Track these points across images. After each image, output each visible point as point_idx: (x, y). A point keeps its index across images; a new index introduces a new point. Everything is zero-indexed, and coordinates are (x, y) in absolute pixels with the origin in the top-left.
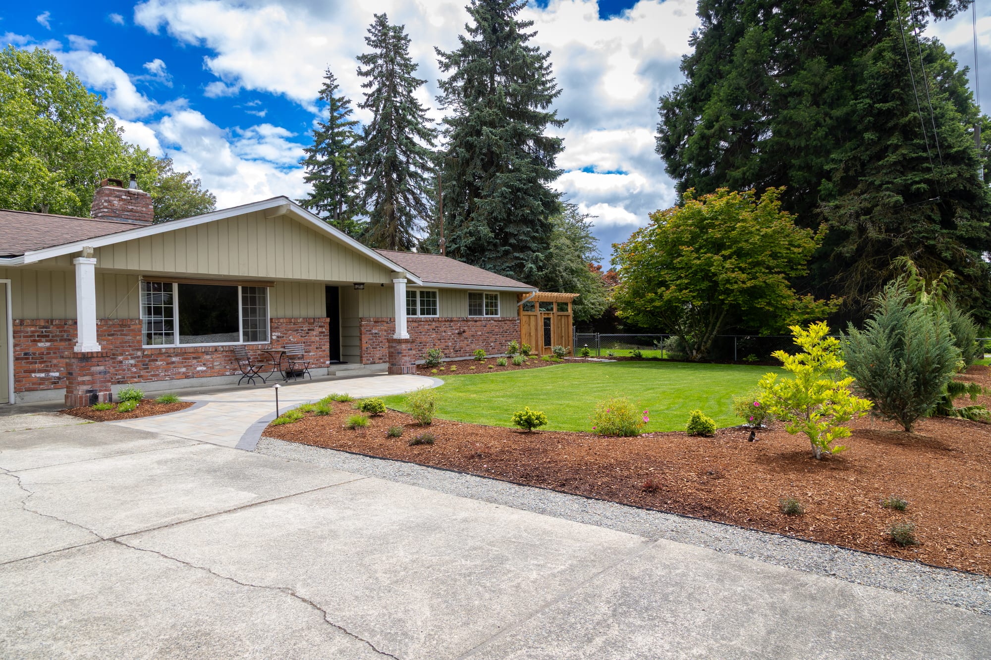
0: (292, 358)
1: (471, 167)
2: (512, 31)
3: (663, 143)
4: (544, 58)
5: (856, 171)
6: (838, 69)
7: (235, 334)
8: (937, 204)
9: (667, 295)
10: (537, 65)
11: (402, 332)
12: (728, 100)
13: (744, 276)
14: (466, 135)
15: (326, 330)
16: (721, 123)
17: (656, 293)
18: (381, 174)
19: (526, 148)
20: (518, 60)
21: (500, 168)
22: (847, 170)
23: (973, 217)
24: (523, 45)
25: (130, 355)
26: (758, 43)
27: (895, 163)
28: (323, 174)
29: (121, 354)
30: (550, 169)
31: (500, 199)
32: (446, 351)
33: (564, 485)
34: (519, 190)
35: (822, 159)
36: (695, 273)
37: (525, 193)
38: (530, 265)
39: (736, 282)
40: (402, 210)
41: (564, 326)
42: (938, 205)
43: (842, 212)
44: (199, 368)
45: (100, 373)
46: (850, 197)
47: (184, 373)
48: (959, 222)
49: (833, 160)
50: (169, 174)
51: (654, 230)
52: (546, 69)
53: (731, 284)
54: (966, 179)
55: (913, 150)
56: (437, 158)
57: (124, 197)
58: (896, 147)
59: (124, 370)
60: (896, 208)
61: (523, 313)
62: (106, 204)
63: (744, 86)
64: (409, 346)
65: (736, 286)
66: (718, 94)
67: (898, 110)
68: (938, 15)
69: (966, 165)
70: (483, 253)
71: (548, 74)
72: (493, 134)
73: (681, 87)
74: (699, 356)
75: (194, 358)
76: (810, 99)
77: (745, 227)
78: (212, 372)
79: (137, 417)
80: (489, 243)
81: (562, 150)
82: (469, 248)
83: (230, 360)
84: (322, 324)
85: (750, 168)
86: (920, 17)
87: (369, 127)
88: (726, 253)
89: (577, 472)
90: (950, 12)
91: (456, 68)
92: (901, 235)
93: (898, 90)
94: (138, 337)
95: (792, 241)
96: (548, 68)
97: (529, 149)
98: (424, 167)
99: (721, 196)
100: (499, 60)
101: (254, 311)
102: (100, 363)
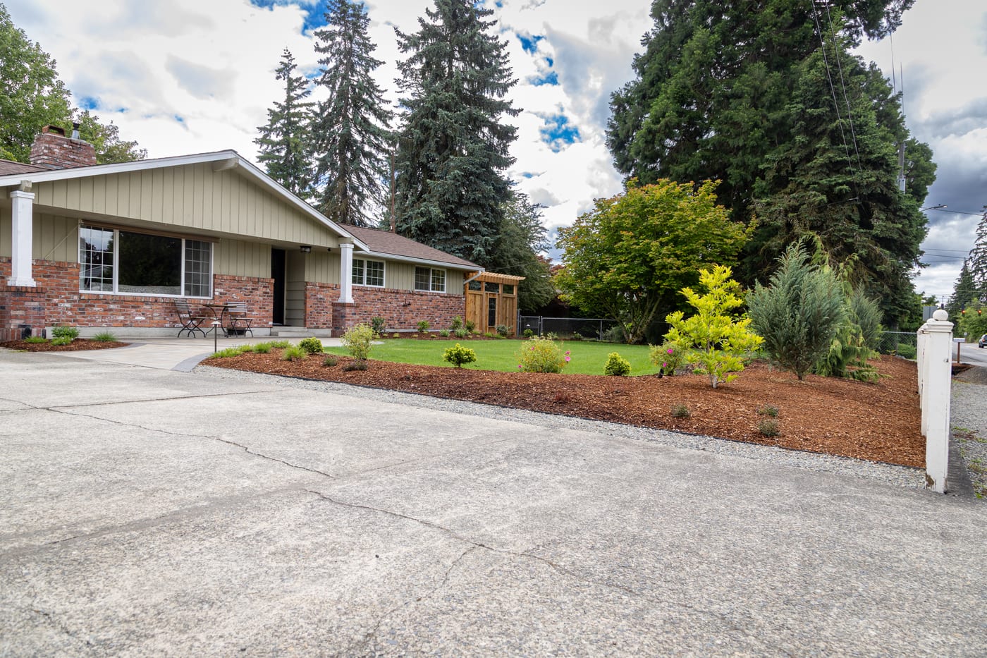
0: (235, 315)
1: (425, 148)
2: (472, 18)
3: (613, 138)
4: (502, 47)
5: (787, 171)
6: (777, 75)
7: (176, 288)
8: (857, 206)
9: (607, 277)
10: (495, 53)
11: (347, 297)
12: (675, 98)
13: (679, 262)
14: (422, 117)
15: (270, 290)
16: (667, 119)
17: (597, 277)
18: (335, 151)
19: (481, 135)
20: (477, 46)
21: (453, 152)
22: (778, 170)
23: (888, 219)
24: (482, 33)
25: (66, 298)
26: (704, 45)
27: (822, 166)
28: (277, 154)
29: (57, 297)
30: (503, 156)
31: (452, 181)
32: (391, 322)
33: (483, 398)
34: (472, 174)
35: (758, 159)
36: (634, 258)
37: (477, 178)
38: (479, 248)
39: (671, 268)
40: (355, 190)
41: (508, 309)
42: (859, 207)
43: (773, 209)
44: (138, 318)
45: (34, 309)
46: (781, 196)
47: (122, 321)
48: (874, 222)
49: (767, 160)
50: (114, 142)
51: (598, 216)
52: (503, 58)
53: (666, 269)
54: (883, 183)
55: (839, 154)
56: (391, 138)
57: (65, 146)
58: (825, 151)
59: (59, 313)
60: (821, 208)
61: (469, 291)
62: (46, 151)
63: (690, 86)
64: (353, 310)
65: (671, 271)
66: (666, 92)
67: (828, 116)
68: (871, 35)
69: (885, 170)
70: (434, 234)
71: (505, 63)
72: (448, 117)
73: (632, 84)
74: (635, 339)
75: (133, 307)
76: (749, 100)
77: (682, 216)
78: (150, 322)
79: (71, 350)
80: (440, 225)
81: (516, 138)
82: (420, 229)
83: (170, 312)
84: (267, 285)
85: (692, 164)
86: (855, 36)
87: (325, 103)
88: (664, 240)
89: (497, 389)
90: (882, 33)
91: (415, 50)
92: (824, 232)
93: (828, 97)
94: (75, 281)
95: (725, 233)
96: (505, 57)
97: (484, 135)
98: (378, 147)
99: (662, 186)
100: (457, 45)
101: (197, 267)
102: (34, 299)
